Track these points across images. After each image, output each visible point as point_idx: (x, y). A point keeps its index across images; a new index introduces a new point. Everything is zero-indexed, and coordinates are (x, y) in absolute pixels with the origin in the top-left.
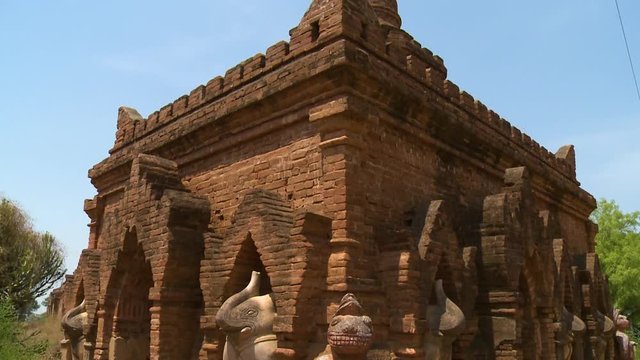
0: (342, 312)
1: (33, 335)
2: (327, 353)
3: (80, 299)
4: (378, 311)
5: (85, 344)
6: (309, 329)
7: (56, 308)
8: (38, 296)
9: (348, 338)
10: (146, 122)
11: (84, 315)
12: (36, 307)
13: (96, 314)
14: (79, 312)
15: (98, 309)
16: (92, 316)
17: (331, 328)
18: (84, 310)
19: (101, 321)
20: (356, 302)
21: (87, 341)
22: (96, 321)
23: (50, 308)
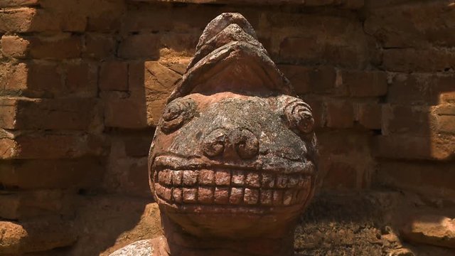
0: (201, 81)
2: (148, 234)
4: (339, 81)
6: (79, 146)
9: (223, 177)
17: (160, 142)
20: (253, 44)
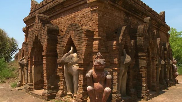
0: (97, 58)
1: (11, 66)
2: (93, 69)
3: (23, 56)
4: (107, 58)
6: (88, 62)
7: (17, 59)
8: (12, 55)
9: (99, 65)
10: (39, 4)
11: (25, 60)
12: (11, 59)
13: (28, 60)
14: (23, 59)
15: (28, 58)
16: (27, 60)
17: (94, 62)
18: (24, 59)
19: (29, 61)
20: (101, 55)
21: (26, 67)
22: (28, 62)
23: (15, 59)
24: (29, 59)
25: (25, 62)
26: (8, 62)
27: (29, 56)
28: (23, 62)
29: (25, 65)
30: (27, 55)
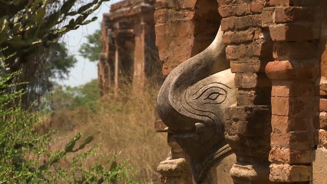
1: (69, 149)
3: (204, 34)
5: (235, 170)
8: (72, 26)
11: (225, 77)
13: (262, 74)
14: (207, 69)
15: (266, 57)
16: (251, 80)
18: (223, 63)
21: (242, 162)
24: (279, 65)
25: (228, 102)
26: (27, 102)
27: (278, 31)
28: (212, 95)
29: (231, 135)
30: (250, 22)
